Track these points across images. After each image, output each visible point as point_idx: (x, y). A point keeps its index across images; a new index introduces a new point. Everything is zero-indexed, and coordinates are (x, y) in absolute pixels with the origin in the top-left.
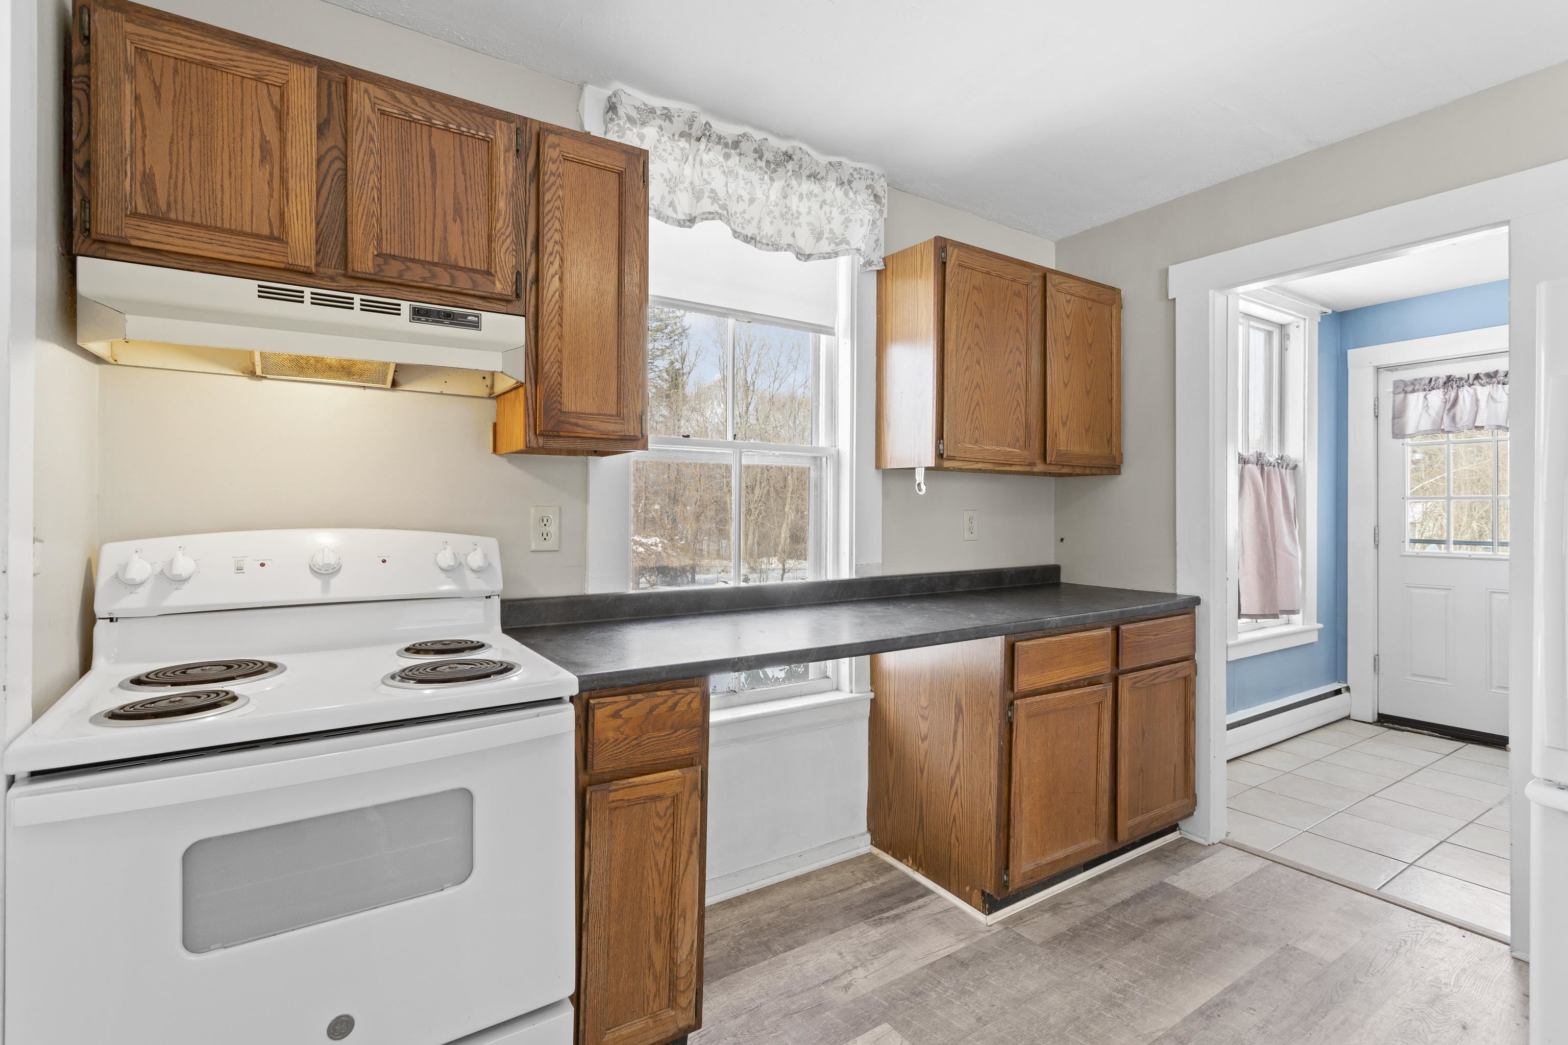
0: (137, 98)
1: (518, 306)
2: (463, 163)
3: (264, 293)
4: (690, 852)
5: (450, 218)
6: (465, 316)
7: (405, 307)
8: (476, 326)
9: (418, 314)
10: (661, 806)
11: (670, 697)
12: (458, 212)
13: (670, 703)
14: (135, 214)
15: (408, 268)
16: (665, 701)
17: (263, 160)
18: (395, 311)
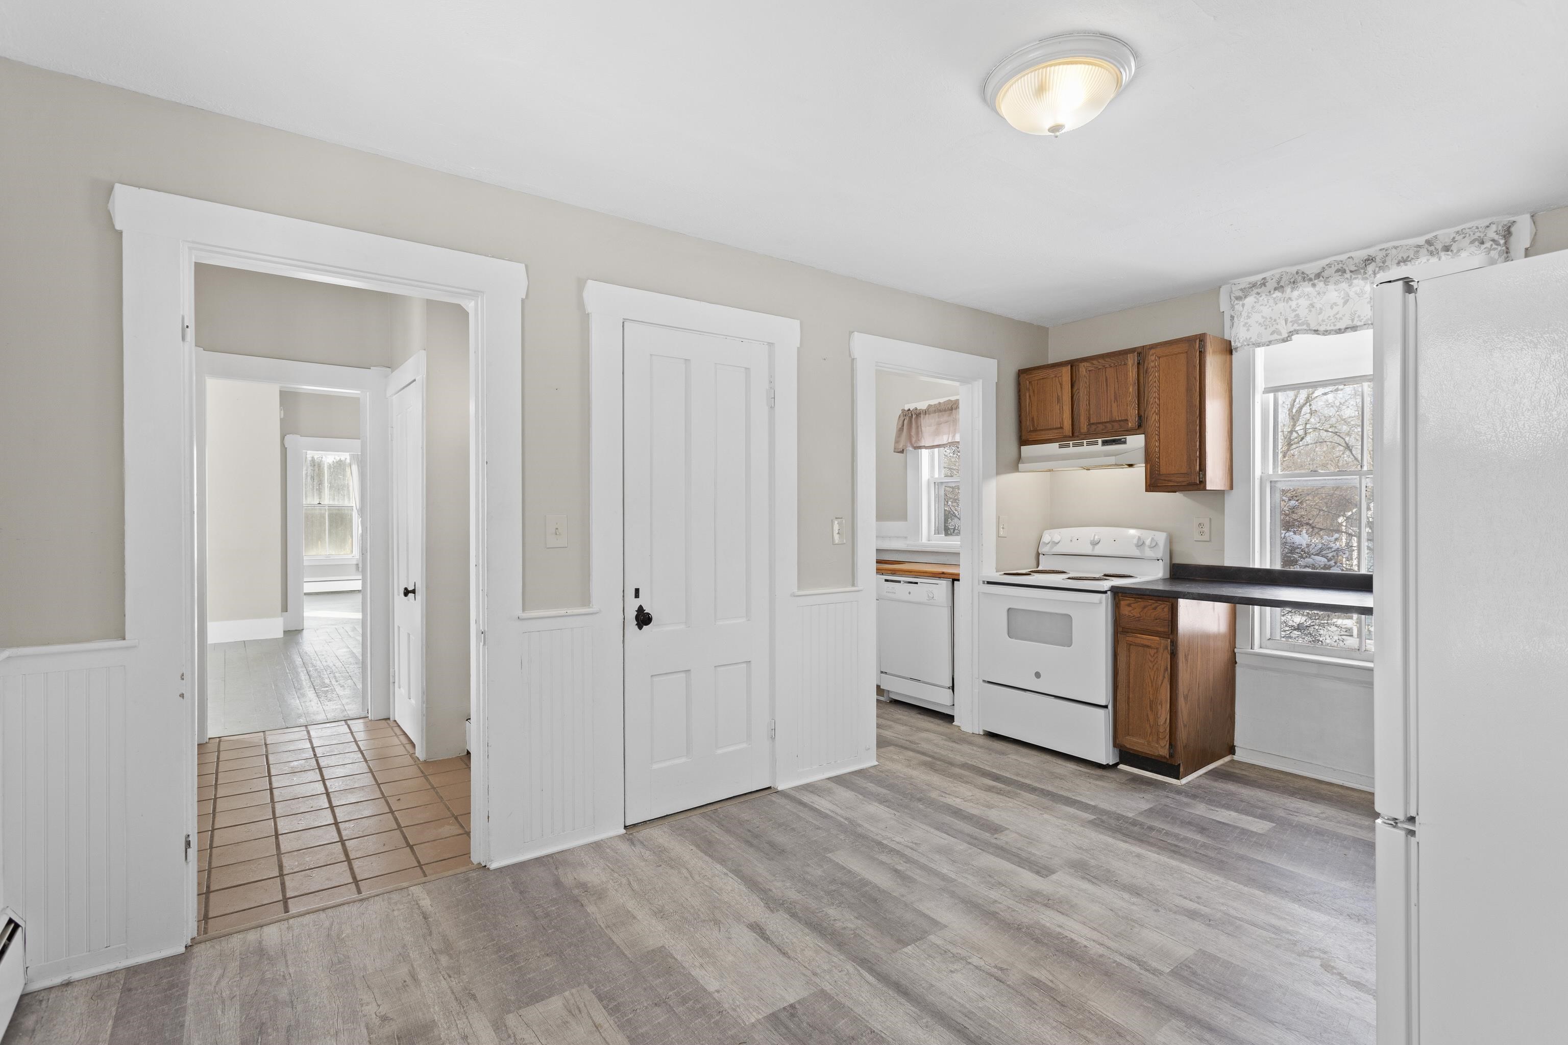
0: (1030, 396)
1: (1142, 430)
2: (1117, 378)
3: (1061, 446)
4: (1164, 677)
5: (1113, 402)
6: (1120, 439)
7: (1100, 441)
8: (1125, 443)
9: (1105, 443)
10: (1152, 652)
11: (1154, 603)
12: (1116, 398)
13: (1154, 606)
14: (1031, 431)
15: (1098, 427)
16: (1151, 605)
17: (1058, 402)
18: (1096, 443)
